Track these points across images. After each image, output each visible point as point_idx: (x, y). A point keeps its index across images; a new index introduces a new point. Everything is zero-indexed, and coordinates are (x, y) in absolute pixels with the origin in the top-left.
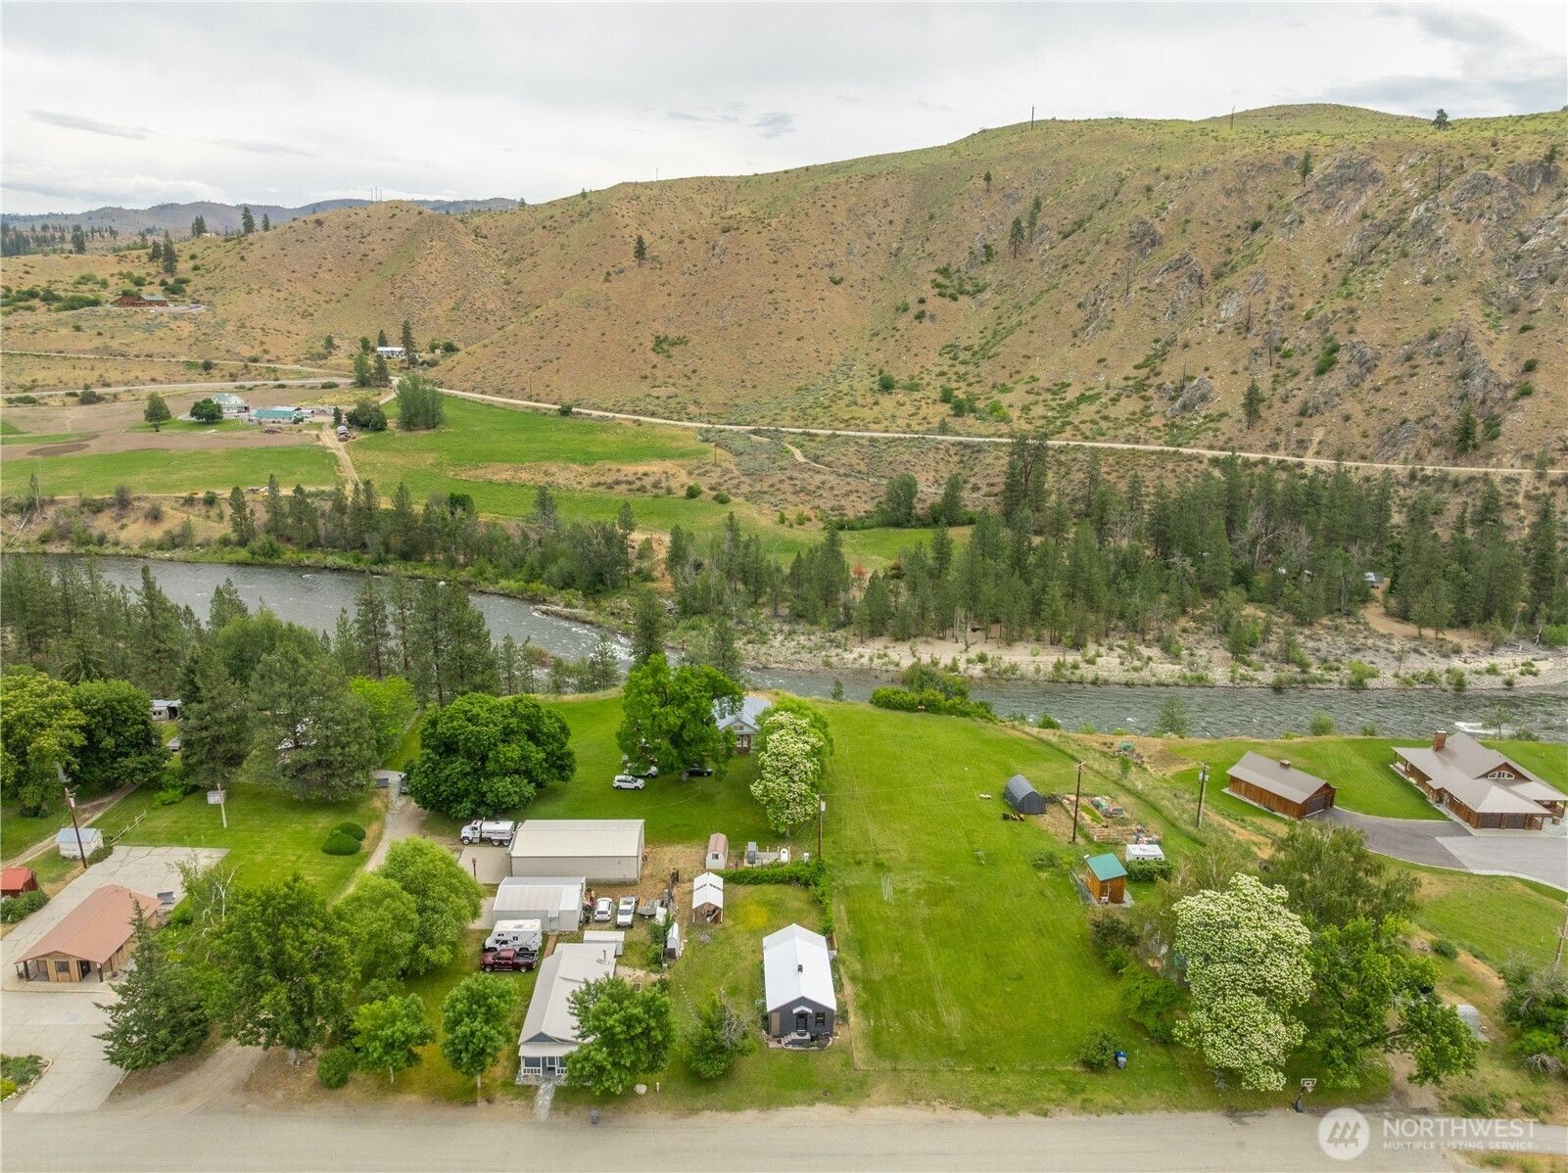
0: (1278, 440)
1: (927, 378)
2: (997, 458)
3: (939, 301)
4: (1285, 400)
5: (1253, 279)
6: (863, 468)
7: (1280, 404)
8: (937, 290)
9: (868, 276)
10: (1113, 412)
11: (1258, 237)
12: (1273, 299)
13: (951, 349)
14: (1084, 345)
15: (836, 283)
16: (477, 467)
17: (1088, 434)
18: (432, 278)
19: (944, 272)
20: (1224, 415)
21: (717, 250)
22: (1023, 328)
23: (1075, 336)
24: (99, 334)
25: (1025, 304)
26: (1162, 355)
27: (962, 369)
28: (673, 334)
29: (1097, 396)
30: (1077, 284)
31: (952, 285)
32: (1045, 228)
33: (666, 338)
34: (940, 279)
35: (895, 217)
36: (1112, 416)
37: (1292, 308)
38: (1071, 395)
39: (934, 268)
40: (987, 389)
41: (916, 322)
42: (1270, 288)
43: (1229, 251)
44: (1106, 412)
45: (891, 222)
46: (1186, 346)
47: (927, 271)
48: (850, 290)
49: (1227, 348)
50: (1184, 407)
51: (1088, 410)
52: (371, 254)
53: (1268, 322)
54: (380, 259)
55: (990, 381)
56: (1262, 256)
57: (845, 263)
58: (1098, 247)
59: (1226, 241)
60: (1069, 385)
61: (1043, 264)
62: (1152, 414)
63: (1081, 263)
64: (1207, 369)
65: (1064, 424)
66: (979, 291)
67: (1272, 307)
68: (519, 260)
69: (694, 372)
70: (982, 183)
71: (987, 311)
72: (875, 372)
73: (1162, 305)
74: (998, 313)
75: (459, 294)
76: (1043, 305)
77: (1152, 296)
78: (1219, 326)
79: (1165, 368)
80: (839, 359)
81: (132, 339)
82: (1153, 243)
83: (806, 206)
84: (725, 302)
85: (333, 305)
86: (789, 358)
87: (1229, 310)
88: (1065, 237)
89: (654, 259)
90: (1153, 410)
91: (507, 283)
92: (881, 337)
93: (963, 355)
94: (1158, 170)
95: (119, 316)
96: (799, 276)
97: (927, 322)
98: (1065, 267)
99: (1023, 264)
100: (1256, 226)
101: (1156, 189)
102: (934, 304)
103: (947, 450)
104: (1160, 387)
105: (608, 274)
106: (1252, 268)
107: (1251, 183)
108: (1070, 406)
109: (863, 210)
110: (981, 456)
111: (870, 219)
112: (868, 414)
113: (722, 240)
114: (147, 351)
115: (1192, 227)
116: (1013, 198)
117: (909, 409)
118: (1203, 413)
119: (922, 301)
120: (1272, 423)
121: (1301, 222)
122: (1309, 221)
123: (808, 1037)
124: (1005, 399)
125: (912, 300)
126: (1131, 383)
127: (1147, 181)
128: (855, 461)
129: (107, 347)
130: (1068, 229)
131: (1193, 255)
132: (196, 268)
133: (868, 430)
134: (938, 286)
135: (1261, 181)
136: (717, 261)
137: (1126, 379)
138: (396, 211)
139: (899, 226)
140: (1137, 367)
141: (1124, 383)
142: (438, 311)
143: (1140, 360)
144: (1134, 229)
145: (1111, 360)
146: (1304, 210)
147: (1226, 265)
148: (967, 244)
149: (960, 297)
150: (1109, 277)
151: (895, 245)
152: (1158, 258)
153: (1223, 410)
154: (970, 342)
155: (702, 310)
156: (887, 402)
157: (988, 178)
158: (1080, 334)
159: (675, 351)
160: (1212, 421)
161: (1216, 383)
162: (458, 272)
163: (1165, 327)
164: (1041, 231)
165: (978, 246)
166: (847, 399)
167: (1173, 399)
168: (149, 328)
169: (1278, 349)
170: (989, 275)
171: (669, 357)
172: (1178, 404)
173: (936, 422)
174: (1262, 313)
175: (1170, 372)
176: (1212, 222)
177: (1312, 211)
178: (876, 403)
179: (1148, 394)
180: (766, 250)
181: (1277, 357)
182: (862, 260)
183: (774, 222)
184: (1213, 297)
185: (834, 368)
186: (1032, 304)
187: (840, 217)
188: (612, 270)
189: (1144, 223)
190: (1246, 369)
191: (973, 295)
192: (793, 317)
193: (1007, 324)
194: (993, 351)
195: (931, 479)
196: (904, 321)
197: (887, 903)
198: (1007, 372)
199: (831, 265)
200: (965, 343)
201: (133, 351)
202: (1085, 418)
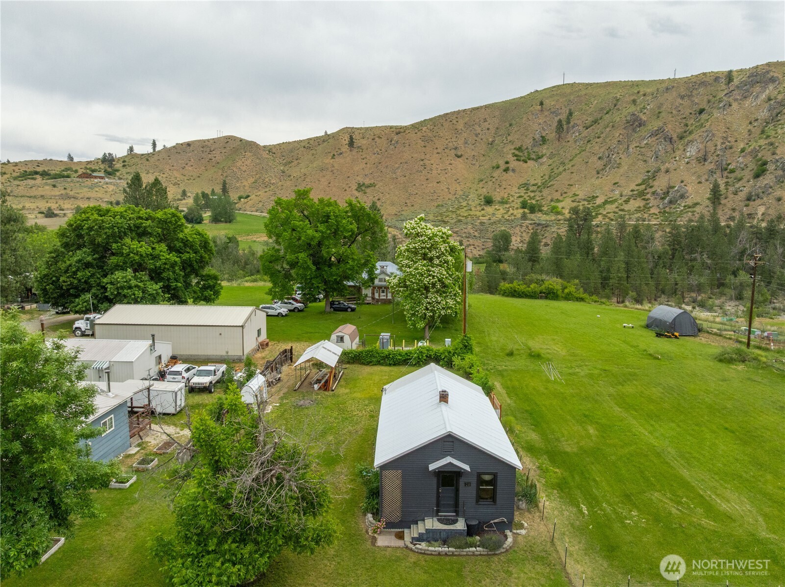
0: (734, 215)
1: (512, 199)
2: (559, 229)
3: (516, 163)
4: (735, 193)
5: (705, 134)
6: (476, 234)
7: (732, 196)
8: (515, 158)
9: (476, 154)
10: (626, 207)
11: (704, 116)
12: (719, 144)
13: (526, 186)
14: (604, 177)
15: (459, 157)
16: (248, 235)
17: (612, 218)
18: (244, 168)
19: (519, 149)
20: (697, 204)
21: (393, 142)
22: (567, 171)
23: (598, 173)
24: (65, 189)
25: (567, 161)
26: (654, 177)
27: (532, 195)
28: (367, 182)
29: (615, 200)
30: (597, 148)
31: (522, 155)
32: (576, 125)
33: (364, 184)
34: (517, 152)
35: (491, 127)
36: (626, 209)
37: (731, 148)
38: (599, 201)
39: (513, 147)
40: (548, 202)
41: (504, 173)
42: (716, 138)
43: (687, 125)
44: (622, 207)
45: (488, 129)
46: (667, 171)
47: (509, 150)
48: (466, 161)
49: (693, 170)
50: (671, 202)
51: (610, 208)
52: (214, 159)
53: (718, 156)
54: (218, 161)
55: (549, 198)
56: (709, 123)
57: (463, 148)
58: (608, 129)
59: (684, 121)
60: (597, 197)
61: (575, 142)
62: (651, 207)
63: (598, 138)
64: (682, 182)
65: (597, 214)
66: (539, 158)
67: (719, 147)
68: (290, 163)
69: (379, 199)
70: (539, 107)
71: (545, 167)
72: (482, 197)
73: (649, 154)
74: (551, 167)
75: (257, 176)
76: (577, 160)
77: (643, 150)
78: (687, 160)
79: (656, 183)
80: (461, 193)
81: (81, 191)
82: (640, 125)
83: (441, 121)
84: (397, 166)
85: (191, 181)
86: (432, 192)
87: (692, 151)
88: (587, 129)
89: (359, 147)
90: (651, 205)
91: (283, 172)
92: (484, 182)
93: (531, 188)
94: (638, 92)
95: (78, 182)
96: (438, 153)
97: (510, 173)
98: (589, 141)
99: (564, 144)
100: (701, 111)
101: (638, 101)
102: (514, 164)
103: (527, 227)
104: (653, 193)
105: (334, 155)
106: (704, 129)
107: (695, 92)
108: (599, 206)
109: (473, 123)
110: (548, 229)
111: (477, 127)
112: (478, 214)
113: (396, 138)
114: (87, 196)
115: (663, 114)
116: (555, 113)
117: (502, 211)
118: (683, 205)
119: (507, 163)
120: (729, 205)
121: (730, 105)
122: (735, 105)
123: (461, 525)
124: (560, 205)
125: (501, 163)
126: (635, 193)
127: (632, 98)
128: (472, 231)
129: (67, 194)
130: (588, 125)
131: (665, 128)
132: (124, 166)
133: (479, 219)
134: (516, 156)
135: (702, 90)
136: (393, 147)
137: (632, 191)
138: (229, 140)
139: (493, 131)
140: (637, 185)
141: (631, 193)
142: (245, 183)
143: (640, 181)
144: (628, 118)
145: (622, 182)
146: (731, 99)
147: (685, 132)
148: (531, 135)
149: (529, 161)
150: (616, 143)
151: (491, 140)
152: (644, 132)
153: (695, 201)
154: (536, 182)
155: (384, 170)
156: (489, 209)
157: (541, 104)
158: (601, 172)
159: (368, 190)
160: (689, 207)
161: (689, 188)
162: (258, 167)
163: (652, 164)
164: (573, 127)
165: (537, 136)
166: (465, 209)
167: (663, 199)
168: (91, 188)
169: (726, 169)
170: (545, 150)
171: (365, 193)
172: (666, 201)
173: (519, 216)
174: (713, 151)
175: (660, 184)
176: (674, 112)
177: (736, 100)
178: (483, 209)
179: (646, 197)
180: (420, 141)
181: (725, 174)
182: (473, 147)
183: (424, 129)
184: (680, 147)
185: (458, 196)
186: (571, 160)
187: (460, 126)
188: (336, 154)
189: (634, 115)
190: (707, 180)
191: (536, 160)
192: (434, 172)
193: (556, 171)
194: (550, 184)
195: (519, 240)
196: (496, 174)
197: (555, 382)
198: (559, 193)
199: (456, 148)
200: (533, 182)
201: (81, 196)
202: (609, 211)
